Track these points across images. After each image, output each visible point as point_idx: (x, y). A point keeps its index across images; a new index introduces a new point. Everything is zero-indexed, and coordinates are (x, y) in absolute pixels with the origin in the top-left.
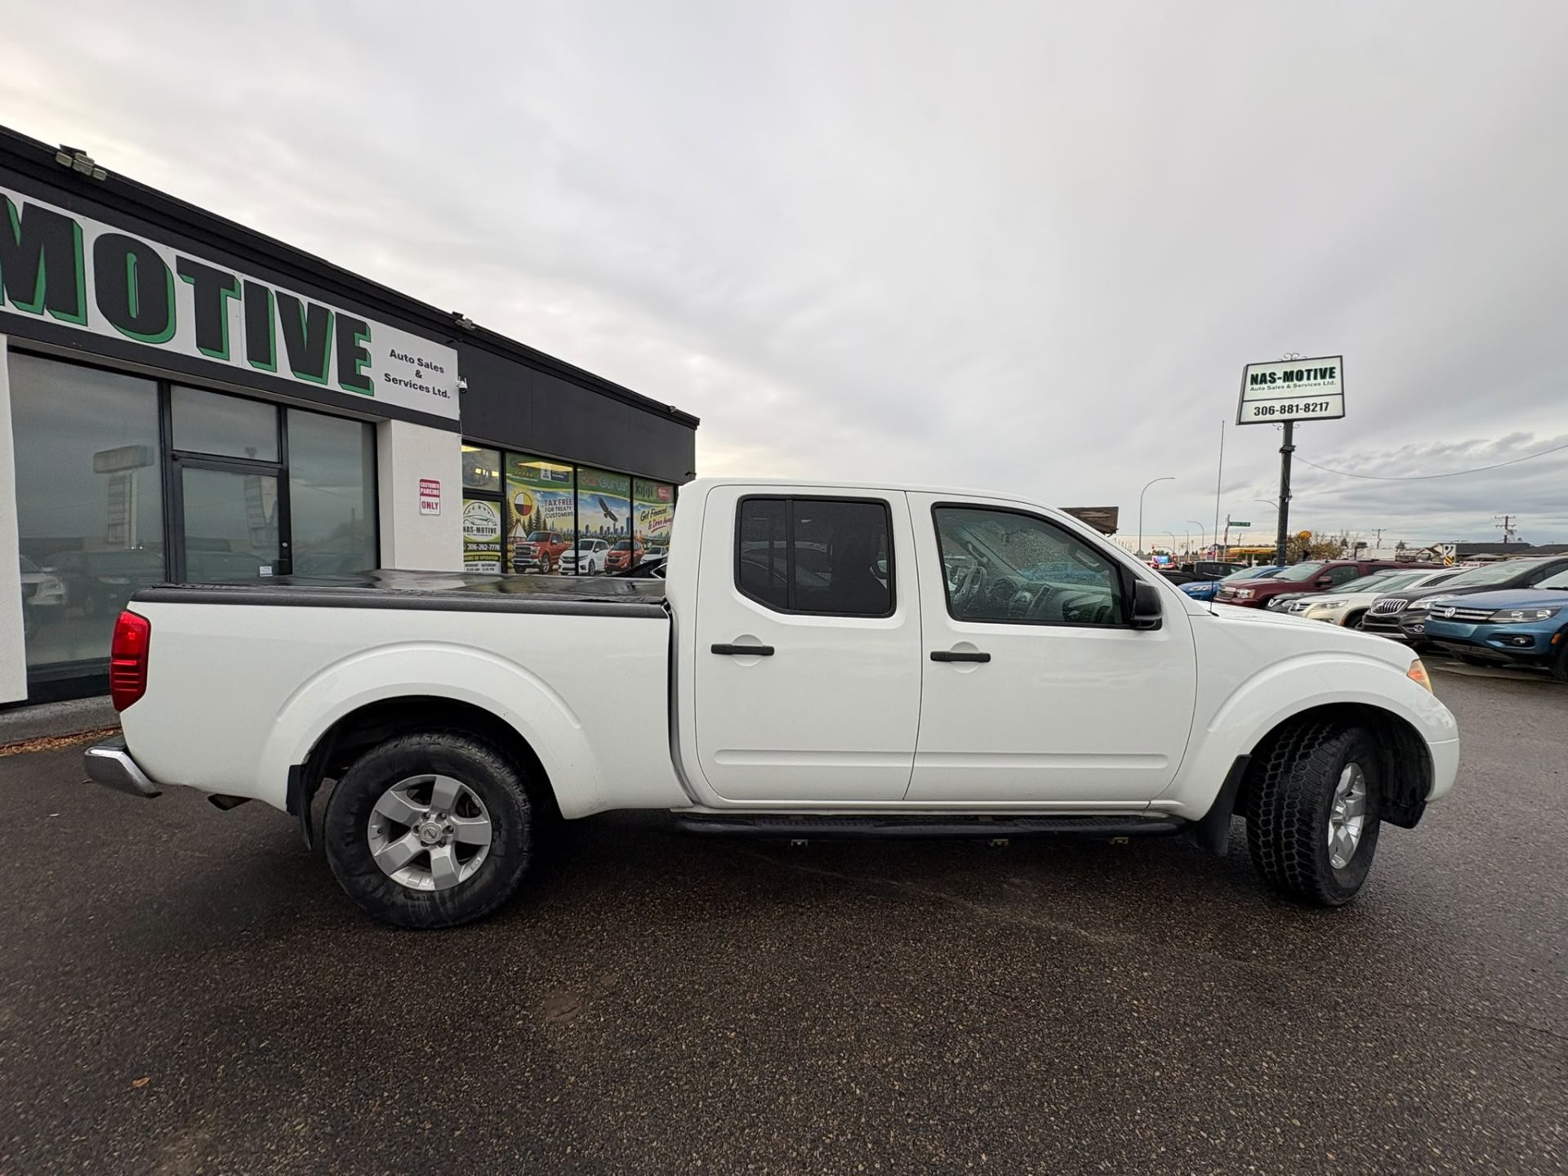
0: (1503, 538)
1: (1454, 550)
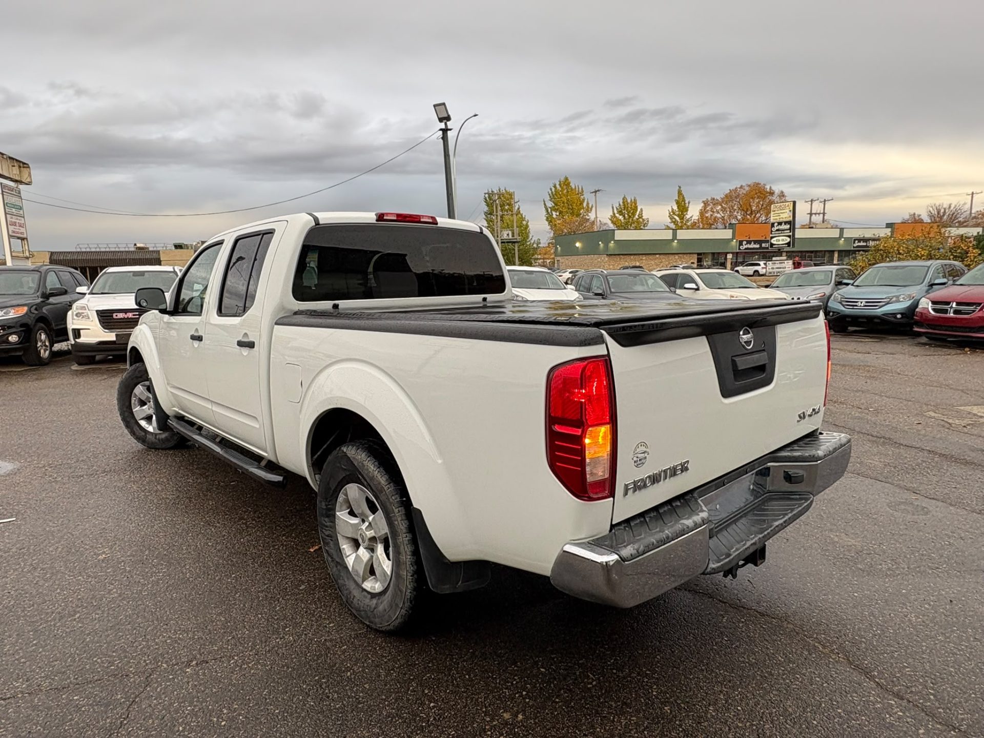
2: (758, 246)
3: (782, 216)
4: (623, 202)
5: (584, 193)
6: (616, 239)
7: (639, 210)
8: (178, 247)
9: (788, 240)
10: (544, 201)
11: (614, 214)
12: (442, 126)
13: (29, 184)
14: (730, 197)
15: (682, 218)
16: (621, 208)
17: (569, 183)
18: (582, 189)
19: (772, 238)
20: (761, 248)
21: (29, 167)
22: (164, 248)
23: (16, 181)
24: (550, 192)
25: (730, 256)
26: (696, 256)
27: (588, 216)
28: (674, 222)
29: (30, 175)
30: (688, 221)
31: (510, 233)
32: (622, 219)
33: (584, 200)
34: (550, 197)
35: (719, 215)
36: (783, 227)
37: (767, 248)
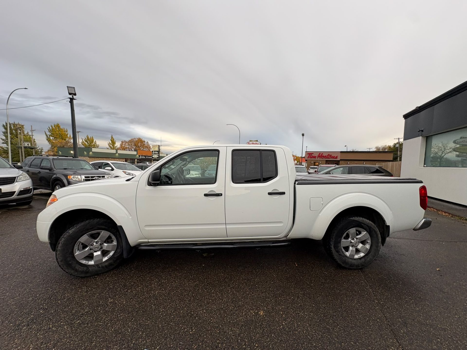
2: (145, 157)
3: (155, 149)
4: (87, 138)
5: (68, 131)
6: (93, 151)
7: (94, 141)
9: (158, 156)
10: (45, 132)
11: (83, 141)
14: (131, 141)
15: (113, 146)
16: (86, 139)
17: (59, 127)
18: (67, 130)
19: (153, 155)
20: (146, 158)
24: (49, 128)
25: (136, 160)
26: (125, 159)
27: (70, 141)
28: (110, 147)
30: (116, 147)
31: (30, 144)
32: (87, 144)
33: (68, 134)
34: (49, 130)
35: (127, 146)
36: (156, 152)
37: (151, 158)
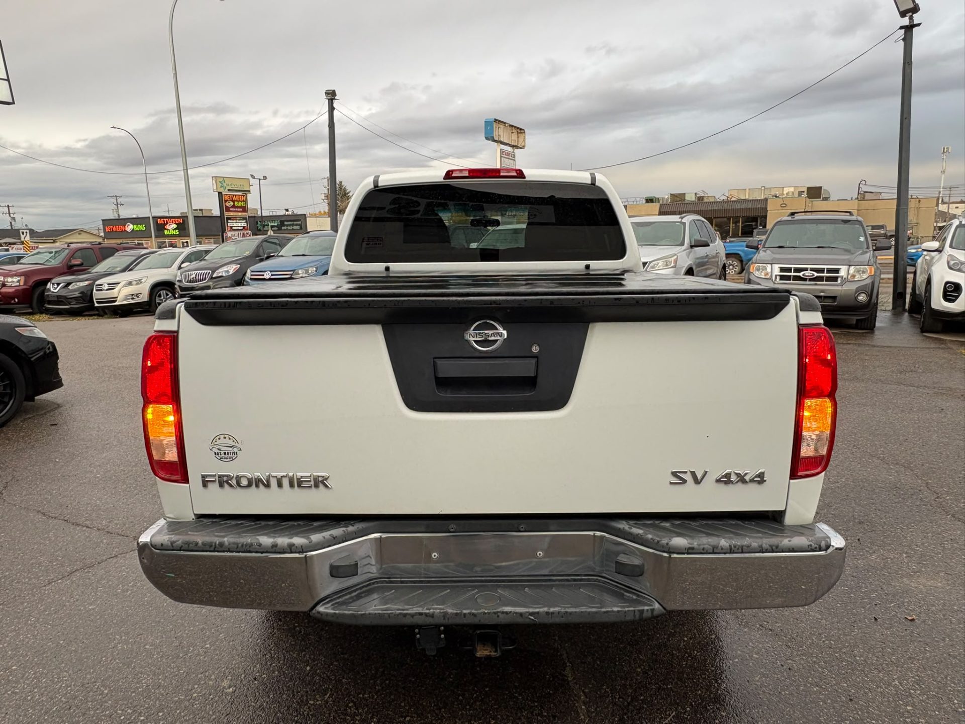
0: (9, 224)
1: (28, 234)
8: (649, 200)
12: (906, 21)
13: (523, 147)
21: (524, 133)
22: (635, 203)
23: (513, 146)
29: (524, 140)
